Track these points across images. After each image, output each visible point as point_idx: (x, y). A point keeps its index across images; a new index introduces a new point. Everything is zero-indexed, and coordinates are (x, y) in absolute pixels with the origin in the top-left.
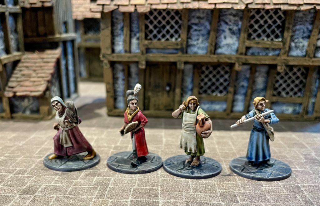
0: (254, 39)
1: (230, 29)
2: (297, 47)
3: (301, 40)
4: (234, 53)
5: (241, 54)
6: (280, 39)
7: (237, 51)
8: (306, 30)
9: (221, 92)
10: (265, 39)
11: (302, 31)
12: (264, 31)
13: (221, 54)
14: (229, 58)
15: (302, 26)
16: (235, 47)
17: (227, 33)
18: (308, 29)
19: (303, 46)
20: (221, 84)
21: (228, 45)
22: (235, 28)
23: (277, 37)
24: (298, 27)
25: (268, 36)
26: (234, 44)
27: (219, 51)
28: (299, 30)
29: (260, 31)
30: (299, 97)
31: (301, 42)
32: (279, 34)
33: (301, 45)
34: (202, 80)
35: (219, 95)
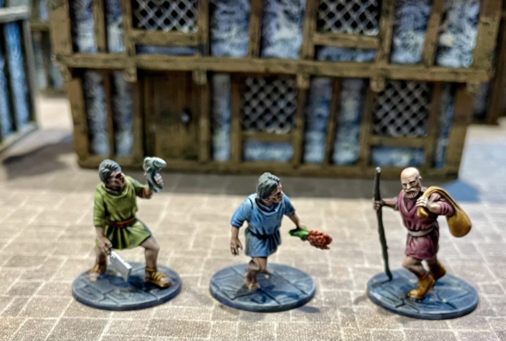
0: (330, 30)
1: (286, 12)
2: (405, 46)
3: (411, 33)
4: (295, 56)
5: (307, 58)
6: (374, 32)
7: (300, 52)
8: (420, 15)
9: (282, 126)
10: (350, 30)
11: (412, 17)
12: (347, 17)
13: (271, 57)
14: (287, 65)
15: (413, 9)
16: (297, 44)
17: (282, 18)
18: (423, 13)
19: (416, 45)
20: (282, 111)
21: (284, 41)
22: (295, 10)
23: (370, 26)
24: (405, 9)
25: (354, 25)
26: (294, 39)
27: (269, 51)
28: (408, 15)
29: (339, 16)
30: (420, 136)
31: (412, 38)
32: (374, 23)
33: (412, 42)
34: (248, 104)
35: (279, 132)
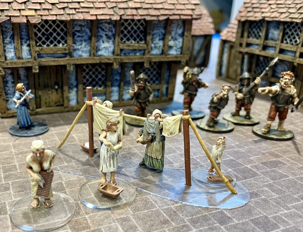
0: (125, 42)
1: (106, 35)
2: (156, 47)
3: (158, 42)
4: (111, 55)
5: (117, 55)
6: (143, 42)
7: (113, 53)
8: (161, 34)
9: (100, 86)
10: (133, 42)
12: (132, 36)
13: (101, 56)
14: (109, 59)
15: (158, 31)
17: (105, 38)
20: (100, 79)
21: (106, 48)
22: (110, 34)
23: (141, 40)
25: (135, 40)
26: (110, 47)
28: (156, 34)
29: (129, 36)
33: (158, 45)
34: (84, 77)
35: (99, 89)
